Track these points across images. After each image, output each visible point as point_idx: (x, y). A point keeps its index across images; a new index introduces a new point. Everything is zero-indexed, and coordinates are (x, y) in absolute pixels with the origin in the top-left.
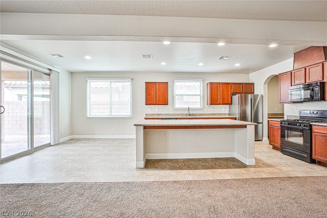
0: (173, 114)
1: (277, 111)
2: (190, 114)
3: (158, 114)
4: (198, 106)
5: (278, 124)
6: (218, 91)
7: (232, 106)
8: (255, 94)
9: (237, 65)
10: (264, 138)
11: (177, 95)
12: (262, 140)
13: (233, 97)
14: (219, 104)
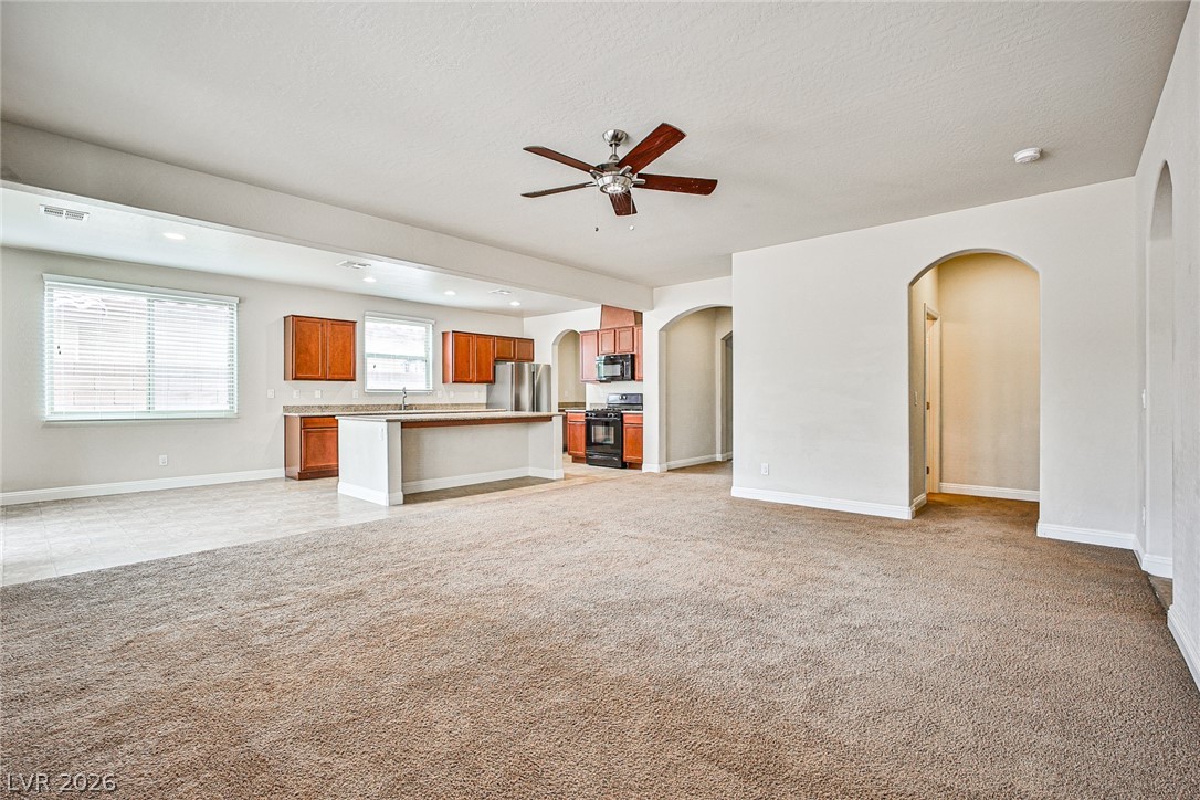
0: (362, 406)
3: (320, 407)
5: (580, 417)
6: (469, 351)
7: (495, 386)
8: (535, 362)
9: (515, 304)
11: (372, 355)
13: (497, 366)
14: (471, 382)
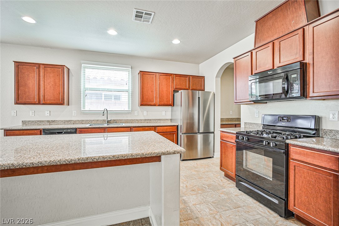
0: (79, 121)
1: (232, 115)
2: (108, 121)
3: (48, 122)
4: (125, 107)
5: (232, 138)
6: (153, 84)
7: (174, 107)
10: (215, 154)
11: (86, 89)
12: (213, 157)
13: (175, 94)
14: (155, 105)
